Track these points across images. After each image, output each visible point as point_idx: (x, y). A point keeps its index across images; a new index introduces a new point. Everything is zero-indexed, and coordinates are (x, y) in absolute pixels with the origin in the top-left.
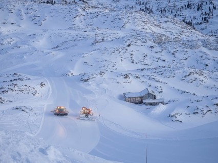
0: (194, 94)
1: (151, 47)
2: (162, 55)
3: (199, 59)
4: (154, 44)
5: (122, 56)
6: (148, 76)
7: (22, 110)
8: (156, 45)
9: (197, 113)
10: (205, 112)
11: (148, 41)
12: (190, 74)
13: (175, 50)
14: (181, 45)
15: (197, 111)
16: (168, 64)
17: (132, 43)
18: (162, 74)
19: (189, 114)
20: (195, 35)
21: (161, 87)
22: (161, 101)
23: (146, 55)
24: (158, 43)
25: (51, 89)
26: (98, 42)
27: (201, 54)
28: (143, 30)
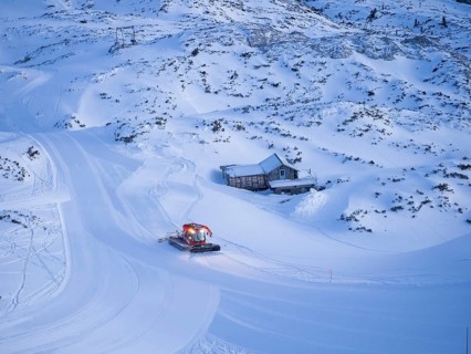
0: (372, 162)
1: (244, 55)
2: (270, 74)
3: (352, 79)
4: (249, 49)
5: (182, 78)
6: (262, 123)
7: (13, 221)
8: (255, 50)
9: (400, 208)
10: (416, 205)
11: (236, 42)
12: (354, 117)
13: (297, 60)
14: (309, 49)
15: (399, 204)
16: (285, 92)
17: (202, 47)
18: (292, 118)
19: (384, 212)
20: (319, 24)
21: (296, 149)
22: (310, 182)
23: (236, 75)
24: (258, 46)
25: (52, 163)
26: (123, 46)
27: (356, 69)
28: (206, 16)
